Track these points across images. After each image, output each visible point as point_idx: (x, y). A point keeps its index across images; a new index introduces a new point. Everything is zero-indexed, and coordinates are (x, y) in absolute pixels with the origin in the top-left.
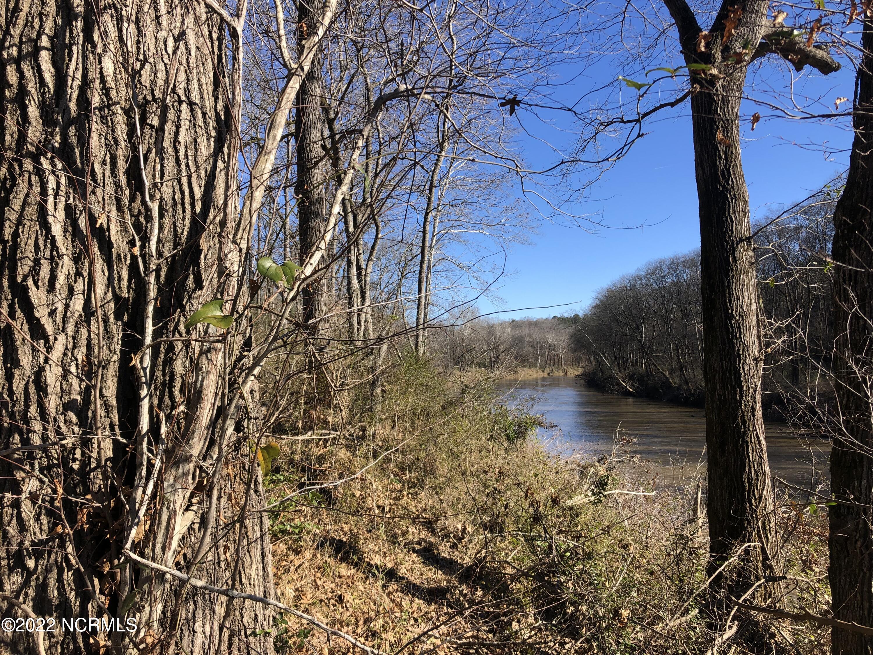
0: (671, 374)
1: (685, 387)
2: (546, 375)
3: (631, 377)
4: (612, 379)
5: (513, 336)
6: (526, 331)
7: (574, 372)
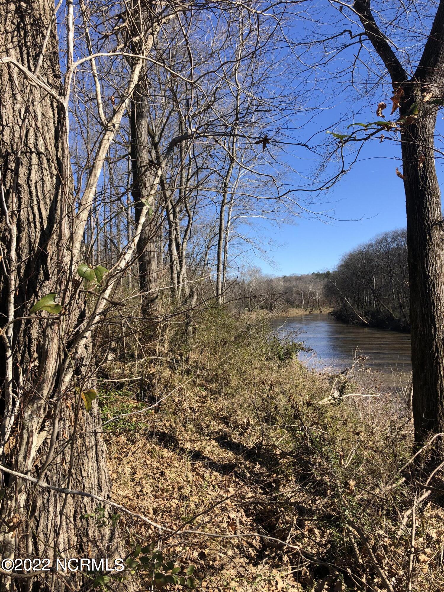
0: (393, 311)
1: (403, 320)
2: (308, 313)
3: (366, 314)
4: (354, 315)
5: (285, 287)
6: (294, 284)
7: (327, 310)
